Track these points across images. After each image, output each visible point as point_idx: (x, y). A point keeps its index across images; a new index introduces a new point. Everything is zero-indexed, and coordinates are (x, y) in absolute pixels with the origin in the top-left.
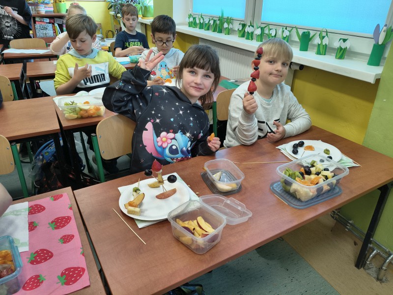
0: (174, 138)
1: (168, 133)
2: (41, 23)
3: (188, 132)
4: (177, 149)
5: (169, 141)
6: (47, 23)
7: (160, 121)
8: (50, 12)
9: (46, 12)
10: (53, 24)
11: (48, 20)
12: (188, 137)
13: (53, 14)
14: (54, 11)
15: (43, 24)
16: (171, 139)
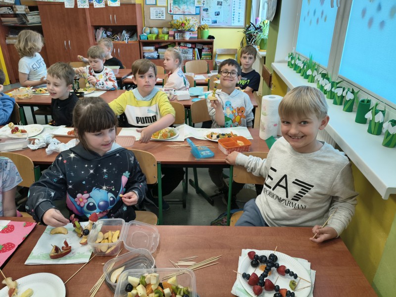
0: (90, 197)
1: (83, 194)
2: (183, 48)
3: (103, 185)
4: (94, 205)
5: (85, 201)
6: (189, 48)
7: (73, 186)
8: (194, 38)
9: (190, 38)
10: (194, 48)
11: (190, 46)
12: (106, 190)
13: (196, 40)
14: (198, 38)
15: (185, 49)
16: (87, 199)
